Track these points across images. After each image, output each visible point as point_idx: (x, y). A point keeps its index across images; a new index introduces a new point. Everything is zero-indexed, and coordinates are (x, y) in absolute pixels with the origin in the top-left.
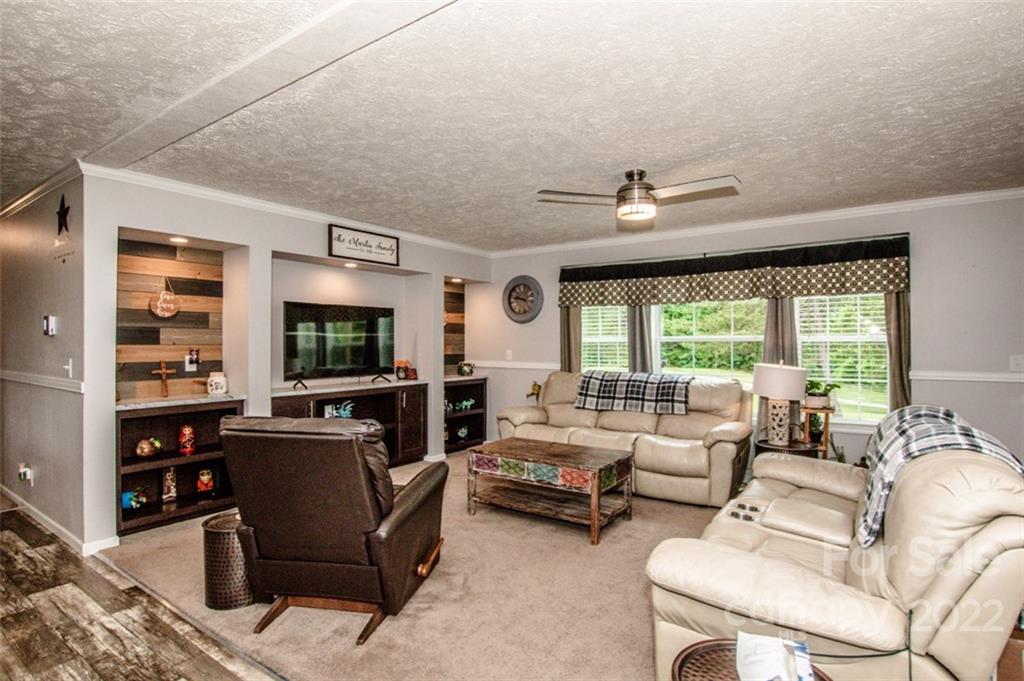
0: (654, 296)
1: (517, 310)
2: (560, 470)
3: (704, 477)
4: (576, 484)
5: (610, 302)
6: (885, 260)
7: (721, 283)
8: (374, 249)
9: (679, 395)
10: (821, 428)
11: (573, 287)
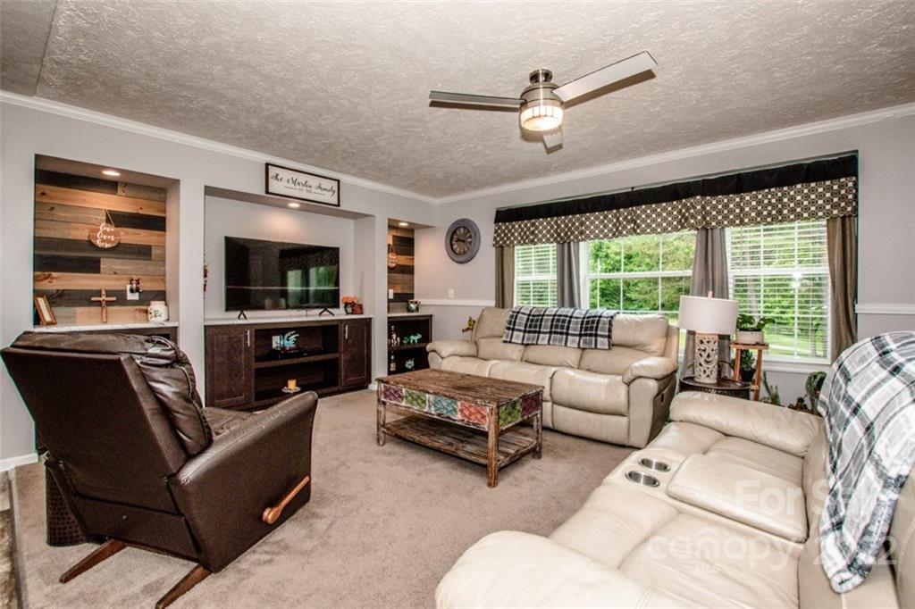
0: (582, 233)
1: (457, 252)
2: (459, 404)
3: (622, 415)
4: (473, 419)
5: (540, 240)
6: (828, 183)
7: (648, 216)
8: (313, 190)
9: (603, 330)
10: (753, 366)
11: (507, 228)
